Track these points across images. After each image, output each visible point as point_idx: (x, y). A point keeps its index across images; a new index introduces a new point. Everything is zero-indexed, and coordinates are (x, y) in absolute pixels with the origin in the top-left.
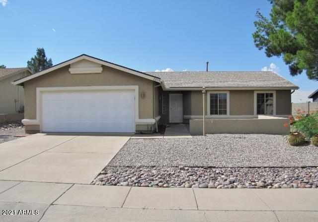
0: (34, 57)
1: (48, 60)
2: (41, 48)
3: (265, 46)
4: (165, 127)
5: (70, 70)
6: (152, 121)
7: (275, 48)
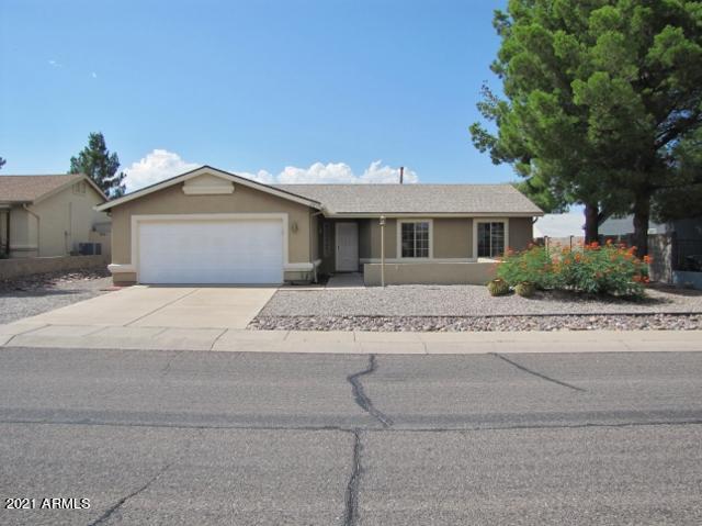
0: (84, 150)
1: (109, 156)
2: (97, 133)
3: (489, 146)
4: (329, 277)
5: (184, 189)
6: (308, 266)
7: (504, 150)
